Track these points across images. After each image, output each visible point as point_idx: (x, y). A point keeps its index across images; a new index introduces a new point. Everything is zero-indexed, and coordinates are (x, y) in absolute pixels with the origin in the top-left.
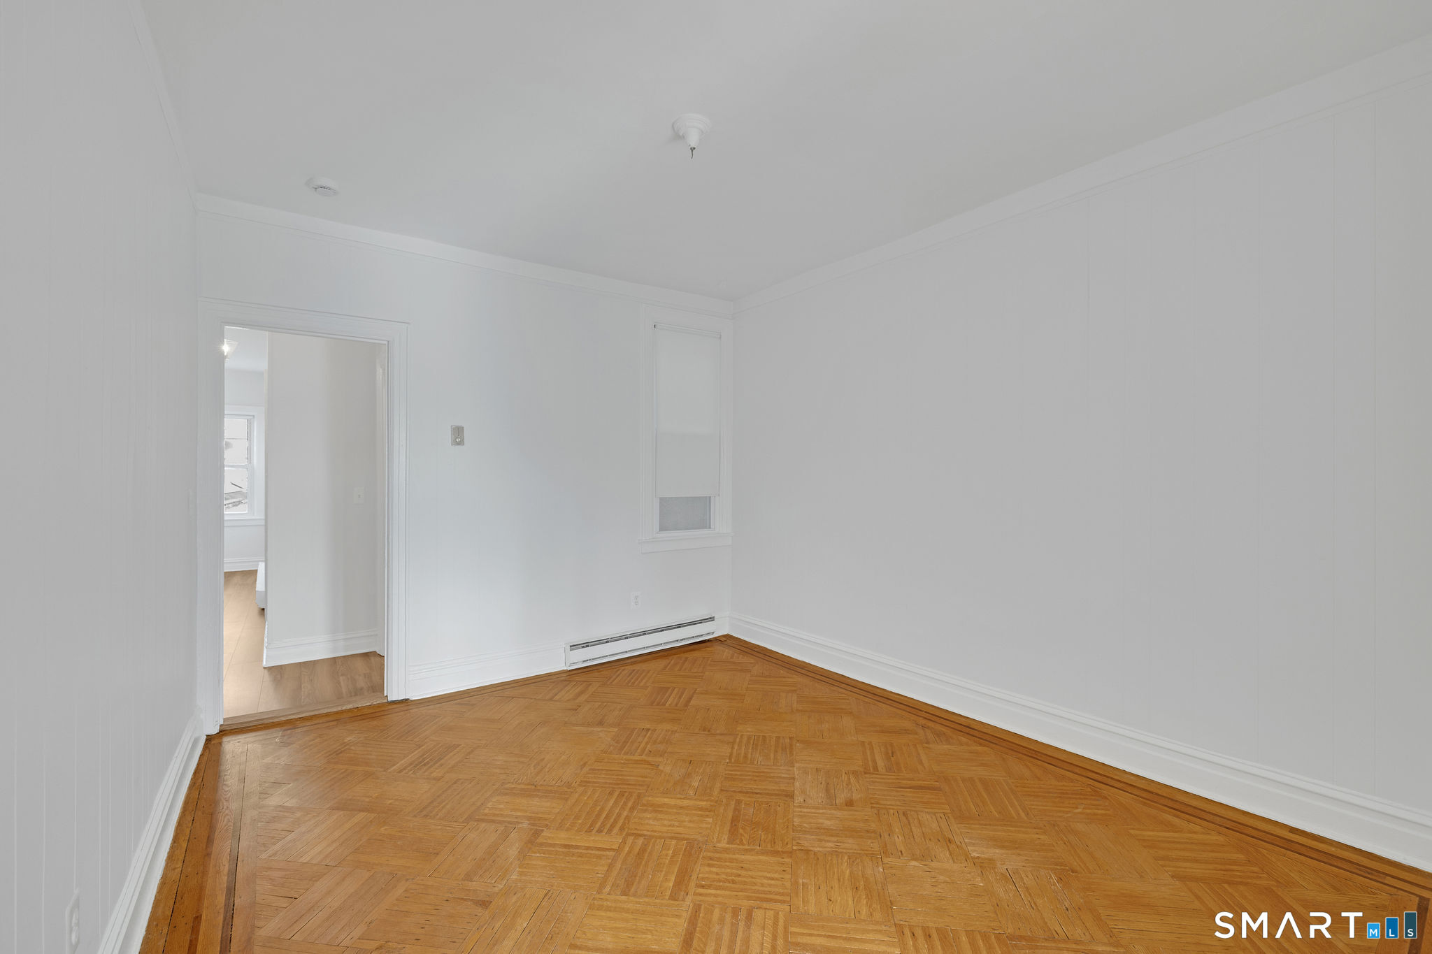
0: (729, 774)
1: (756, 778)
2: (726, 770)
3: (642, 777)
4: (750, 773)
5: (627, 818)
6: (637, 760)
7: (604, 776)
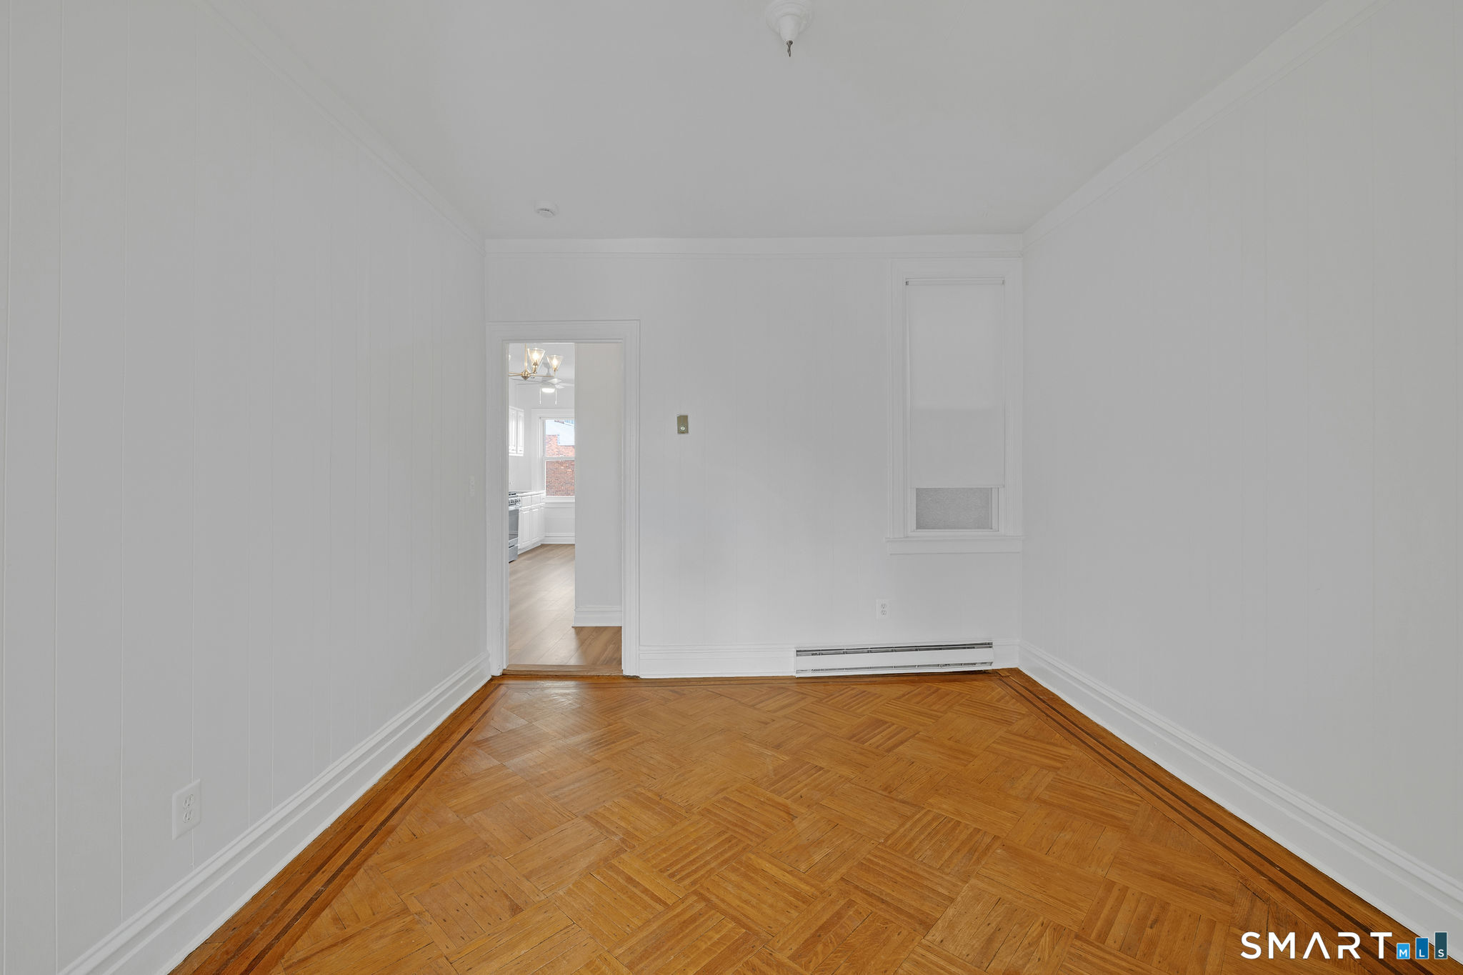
0: (870, 860)
1: (899, 879)
2: (869, 853)
3: (767, 826)
4: (896, 869)
5: (711, 871)
6: (779, 803)
7: (730, 810)
